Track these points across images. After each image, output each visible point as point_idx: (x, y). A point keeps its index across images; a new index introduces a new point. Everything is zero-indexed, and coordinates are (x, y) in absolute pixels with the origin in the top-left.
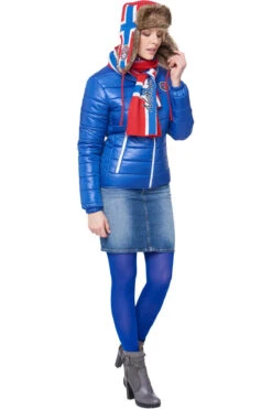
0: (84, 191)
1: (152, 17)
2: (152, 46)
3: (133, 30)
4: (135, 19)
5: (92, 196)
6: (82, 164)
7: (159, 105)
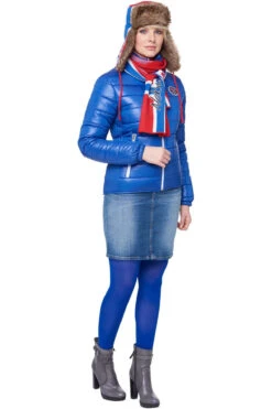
3: (129, 29)
7: (169, 105)
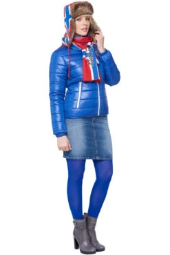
0: (54, 123)
1: (80, 8)
2: (84, 27)
3: (70, 20)
4: (70, 13)
5: (60, 125)
6: (53, 106)
7: (98, 63)
